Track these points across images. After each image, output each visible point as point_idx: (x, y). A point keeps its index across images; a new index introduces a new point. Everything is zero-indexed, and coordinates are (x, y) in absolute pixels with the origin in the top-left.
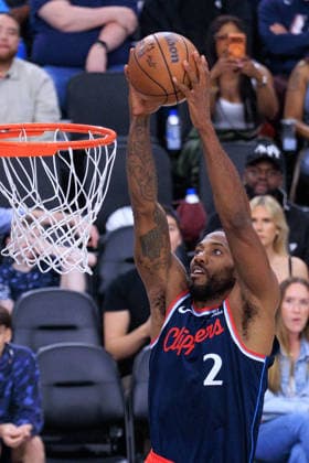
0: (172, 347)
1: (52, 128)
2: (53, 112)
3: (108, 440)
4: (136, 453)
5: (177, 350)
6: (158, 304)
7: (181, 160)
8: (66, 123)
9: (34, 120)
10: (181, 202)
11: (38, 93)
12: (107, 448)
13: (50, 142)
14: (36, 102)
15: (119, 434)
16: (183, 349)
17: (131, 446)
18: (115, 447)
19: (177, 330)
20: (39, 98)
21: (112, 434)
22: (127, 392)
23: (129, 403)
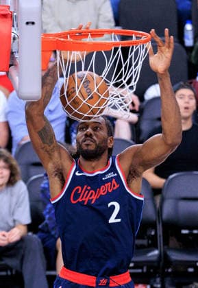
0: (80, 200)
1: (110, 32)
2: (109, 21)
3: (146, 237)
4: (164, 245)
5: (84, 201)
6: (56, 175)
7: (194, 53)
8: (119, 29)
9: (97, 27)
10: (194, 81)
11: (100, 9)
12: (145, 242)
13: (108, 41)
14: (99, 15)
15: (153, 233)
16: (89, 200)
17: (160, 240)
18: (150, 242)
19: (80, 188)
20: (101, 12)
21: (148, 233)
22: (158, 205)
23: (159, 212)
